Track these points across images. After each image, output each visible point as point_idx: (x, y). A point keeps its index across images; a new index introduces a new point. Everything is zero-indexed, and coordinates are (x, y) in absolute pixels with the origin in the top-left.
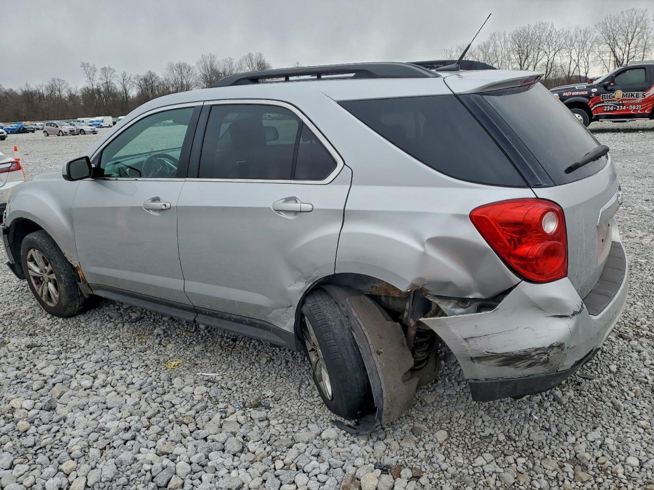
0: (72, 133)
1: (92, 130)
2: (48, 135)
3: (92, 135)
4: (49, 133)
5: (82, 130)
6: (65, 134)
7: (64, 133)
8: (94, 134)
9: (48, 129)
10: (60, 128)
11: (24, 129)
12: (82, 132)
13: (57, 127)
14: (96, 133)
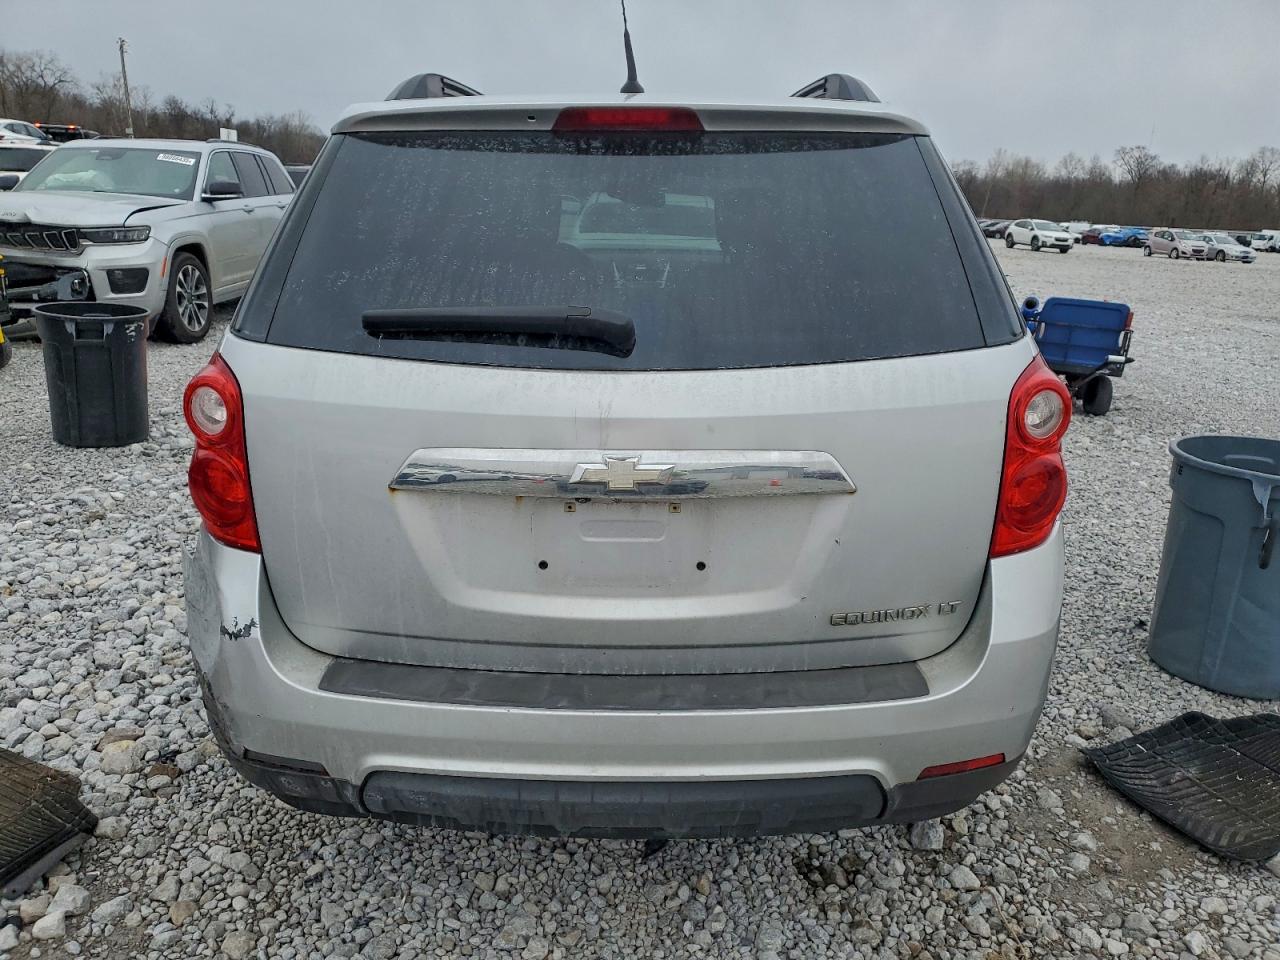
0: (1198, 254)
1: (1242, 255)
2: (1150, 254)
3: (1240, 264)
4: (1153, 250)
5: (1222, 251)
6: (1181, 256)
7: (1180, 254)
8: (1244, 262)
9: (1154, 243)
10: (1176, 243)
11: (1136, 239)
12: (1221, 256)
13: (1173, 240)
14: (1250, 262)
